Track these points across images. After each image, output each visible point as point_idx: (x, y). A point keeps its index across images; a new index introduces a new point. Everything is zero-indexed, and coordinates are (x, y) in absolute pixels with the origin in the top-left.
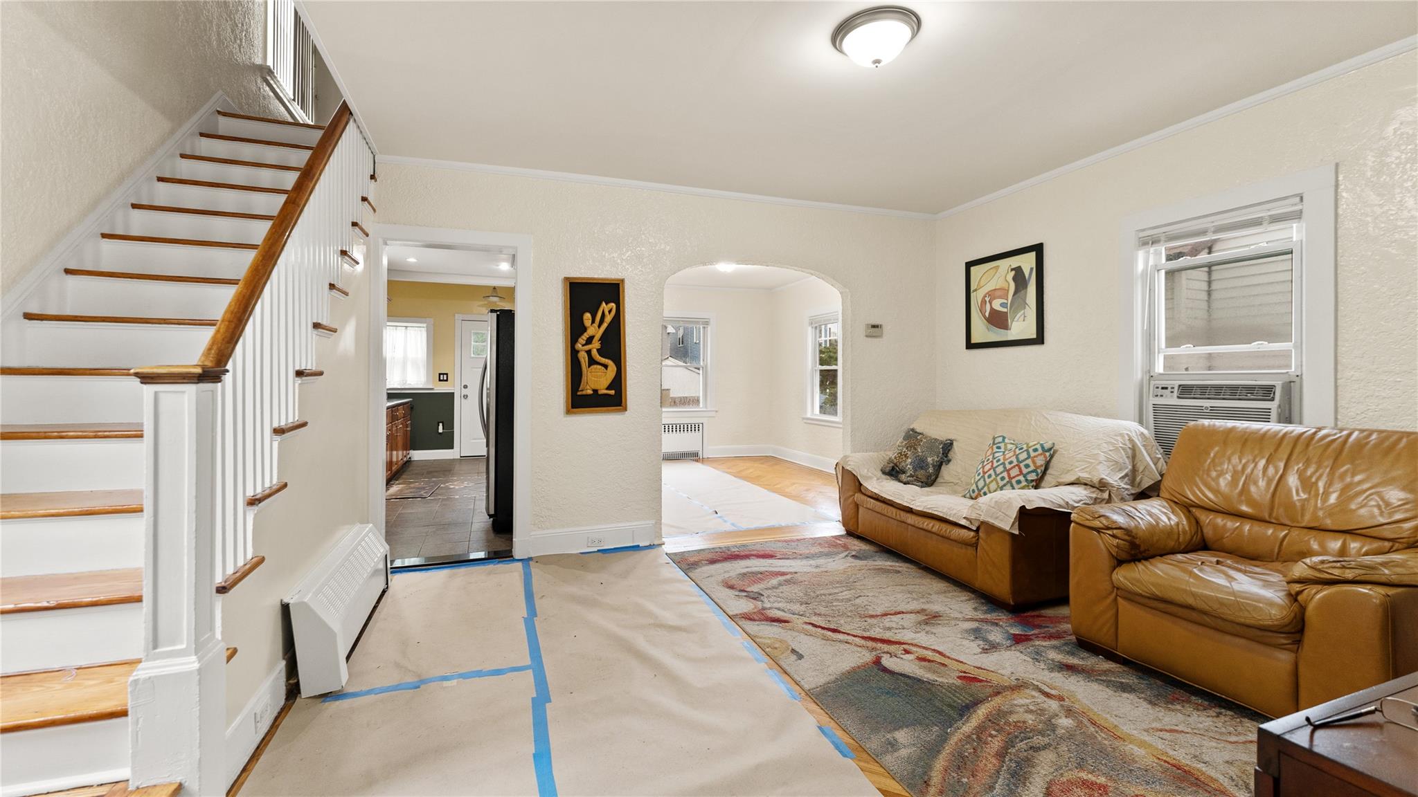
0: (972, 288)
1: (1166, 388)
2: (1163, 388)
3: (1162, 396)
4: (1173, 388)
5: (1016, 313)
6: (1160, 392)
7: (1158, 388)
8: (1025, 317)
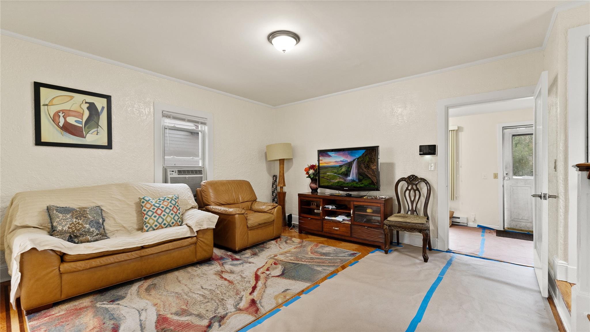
0: (42, 102)
1: (173, 171)
2: (172, 171)
3: (172, 174)
4: (175, 171)
5: (90, 129)
6: (172, 173)
7: (170, 171)
8: (97, 132)
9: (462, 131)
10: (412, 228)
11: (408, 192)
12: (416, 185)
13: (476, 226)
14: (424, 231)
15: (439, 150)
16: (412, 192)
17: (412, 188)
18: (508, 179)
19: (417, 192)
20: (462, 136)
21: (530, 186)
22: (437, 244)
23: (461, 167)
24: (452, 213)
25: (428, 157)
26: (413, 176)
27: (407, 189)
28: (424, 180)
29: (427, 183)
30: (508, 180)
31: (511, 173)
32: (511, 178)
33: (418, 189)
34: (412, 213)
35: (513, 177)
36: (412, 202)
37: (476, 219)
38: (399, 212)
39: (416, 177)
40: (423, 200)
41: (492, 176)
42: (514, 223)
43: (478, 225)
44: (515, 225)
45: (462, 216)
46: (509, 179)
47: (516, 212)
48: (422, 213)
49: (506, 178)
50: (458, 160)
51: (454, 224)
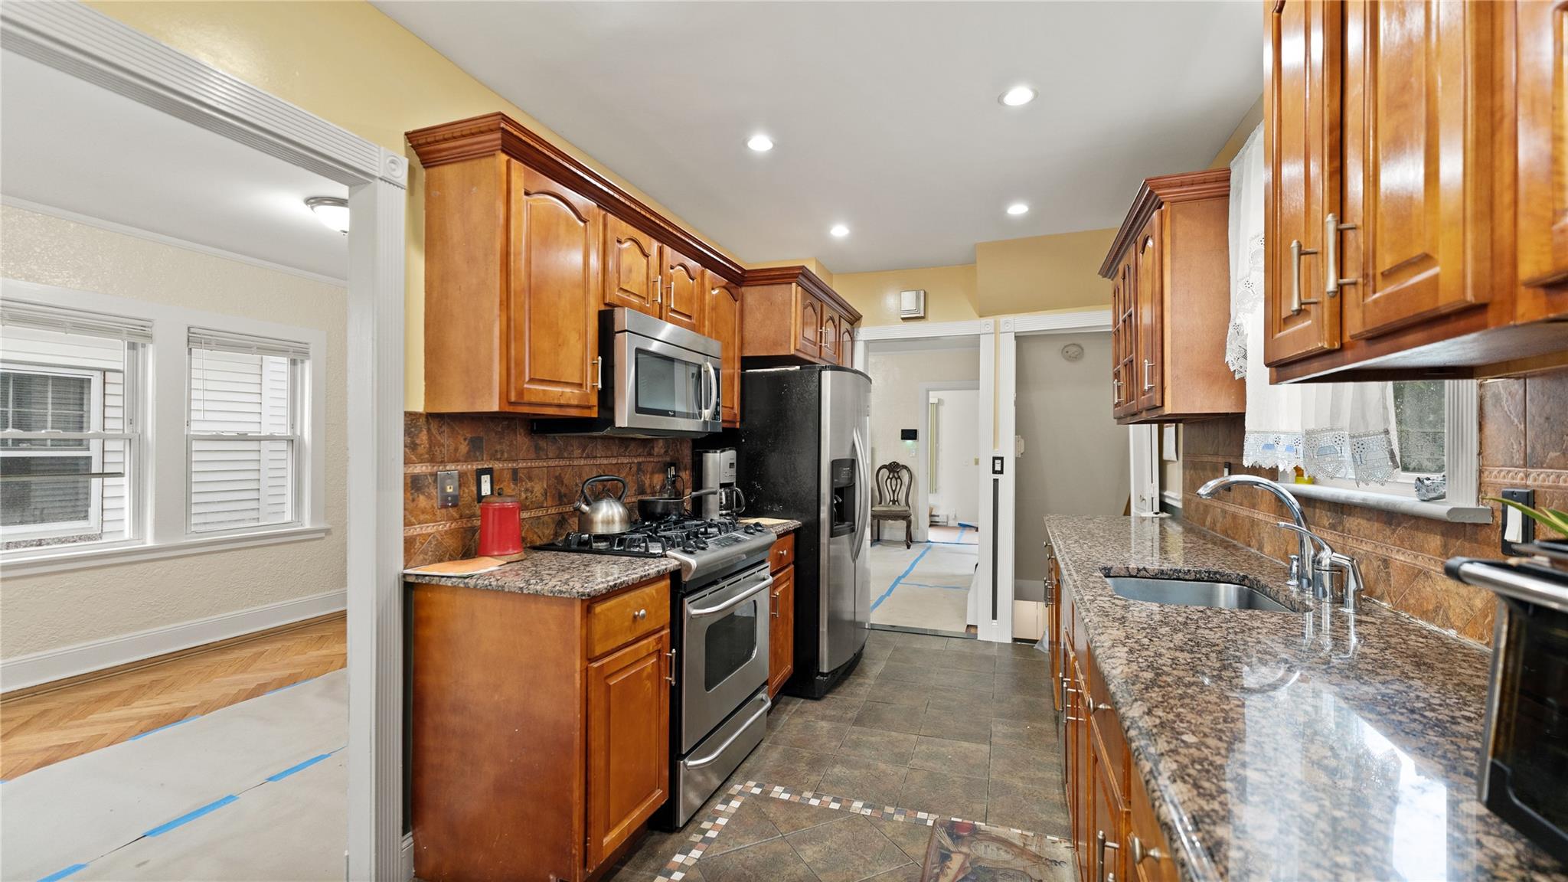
9: (943, 405)
10: (896, 516)
11: (889, 480)
12: (898, 472)
14: (905, 517)
15: (920, 435)
16: (894, 480)
17: (894, 476)
19: (899, 481)
20: (943, 410)
22: (917, 535)
24: (931, 510)
25: (909, 442)
26: (894, 462)
27: (888, 477)
28: (905, 467)
29: (909, 470)
33: (899, 477)
34: (894, 503)
36: (894, 492)
38: (880, 503)
39: (898, 464)
40: (904, 489)
45: (942, 513)
48: (903, 502)
50: (937, 442)
51: (933, 524)
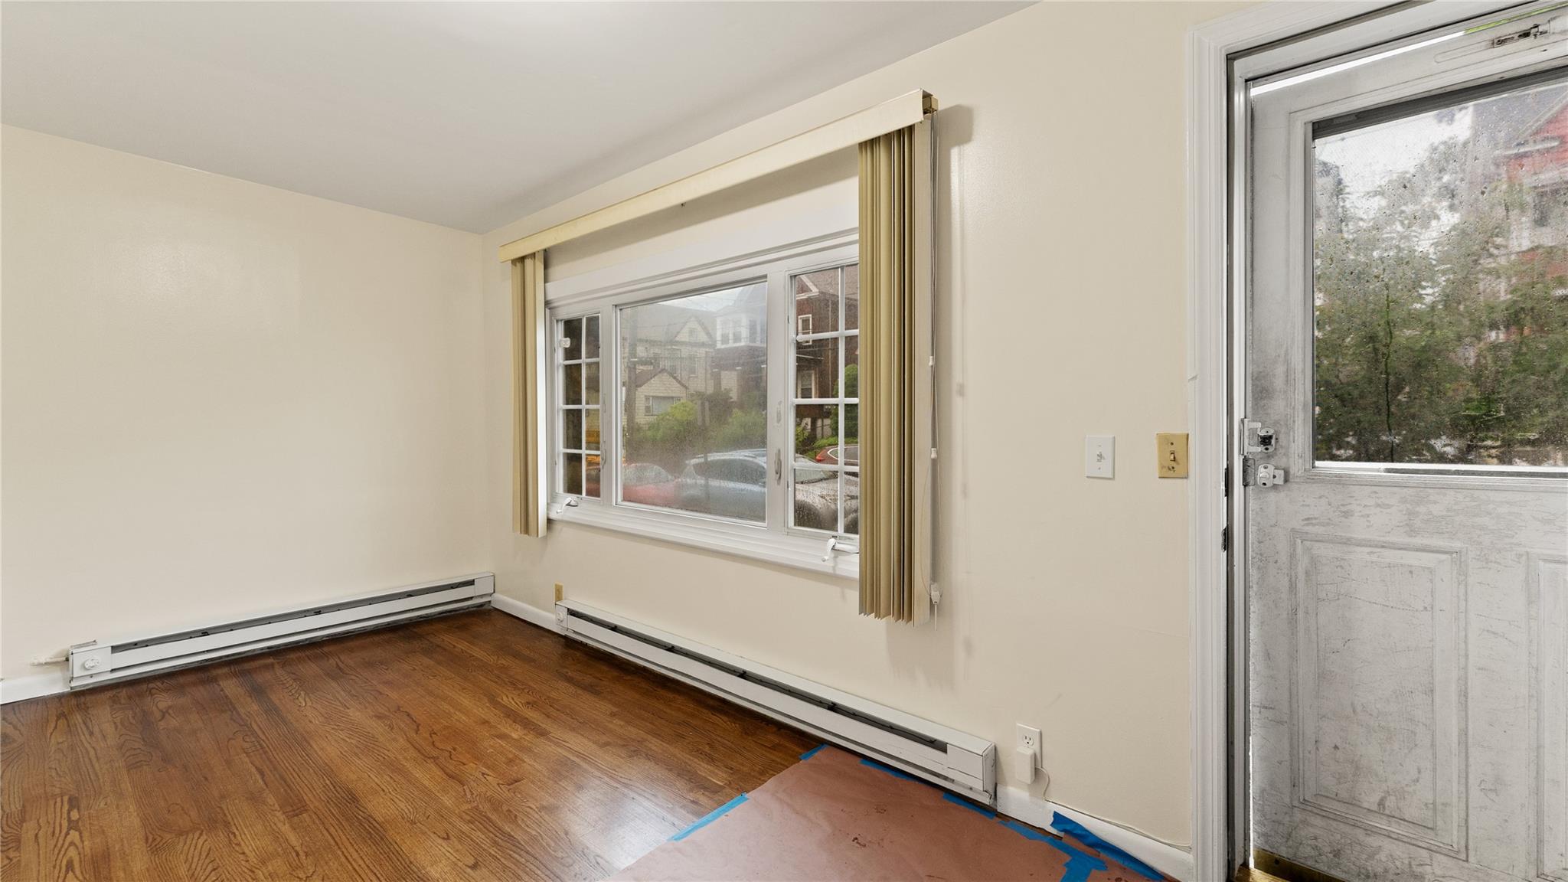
13: (1046, 823)
18: (1280, 481)
21: (1457, 545)
23: (962, 392)
30: (1275, 487)
31: (1299, 437)
32: (1297, 468)
35: (1318, 463)
37: (1047, 767)
41: (1151, 458)
42: (1318, 832)
43: (1058, 819)
44: (1327, 849)
46: (1286, 481)
47: (1336, 747)
49: (1263, 473)
